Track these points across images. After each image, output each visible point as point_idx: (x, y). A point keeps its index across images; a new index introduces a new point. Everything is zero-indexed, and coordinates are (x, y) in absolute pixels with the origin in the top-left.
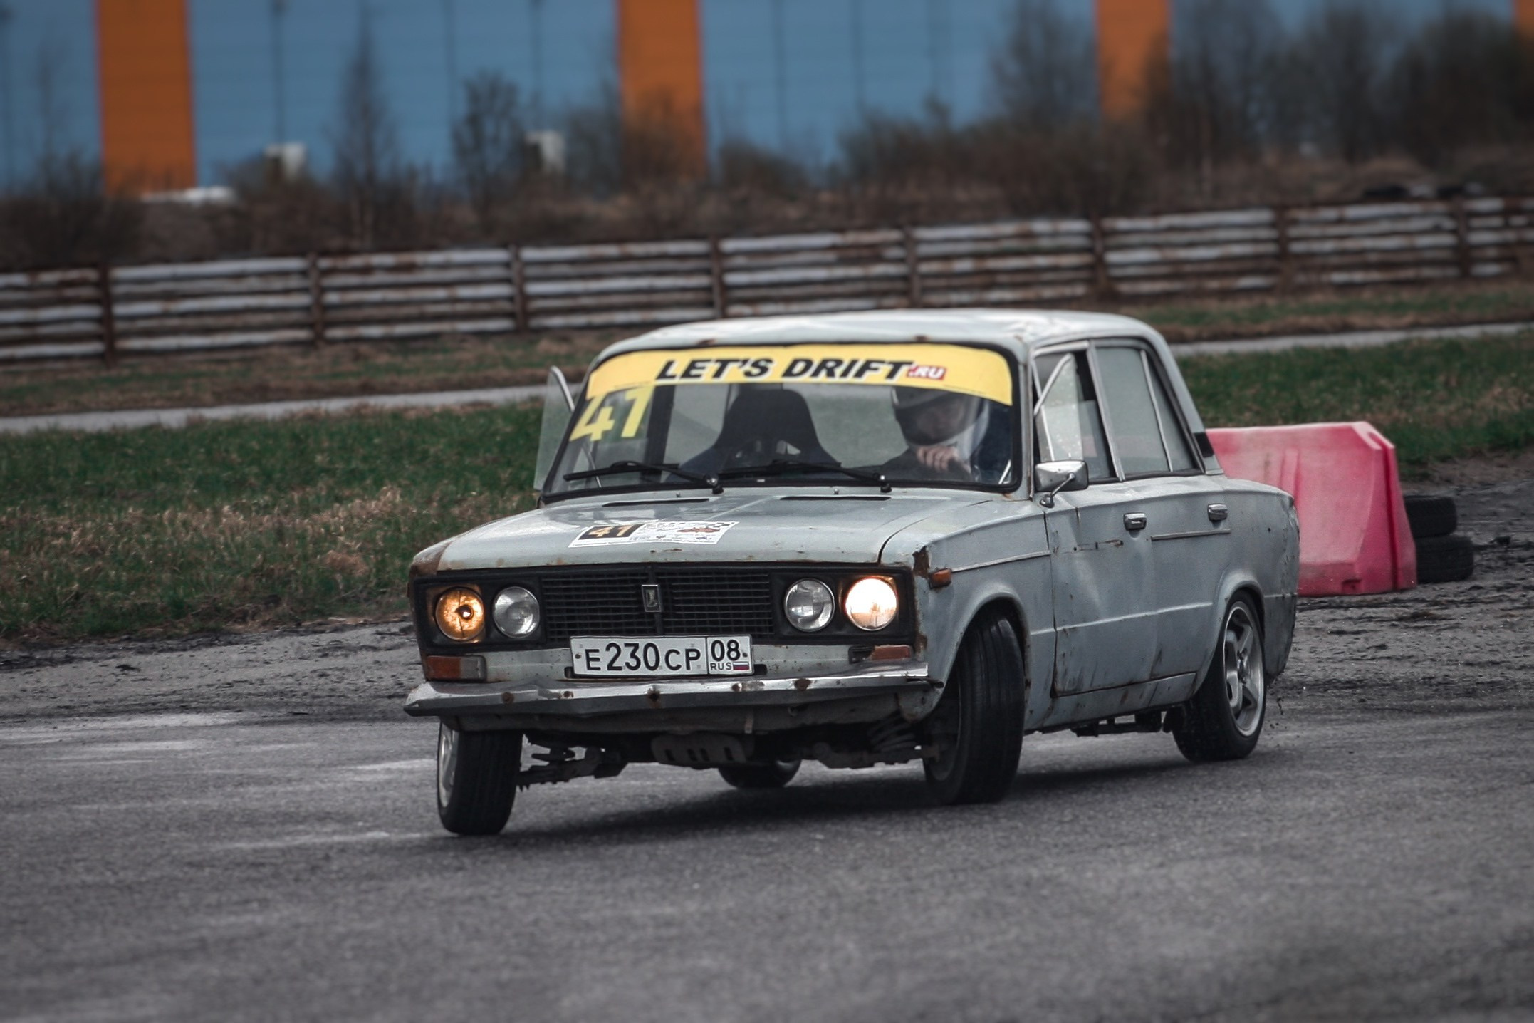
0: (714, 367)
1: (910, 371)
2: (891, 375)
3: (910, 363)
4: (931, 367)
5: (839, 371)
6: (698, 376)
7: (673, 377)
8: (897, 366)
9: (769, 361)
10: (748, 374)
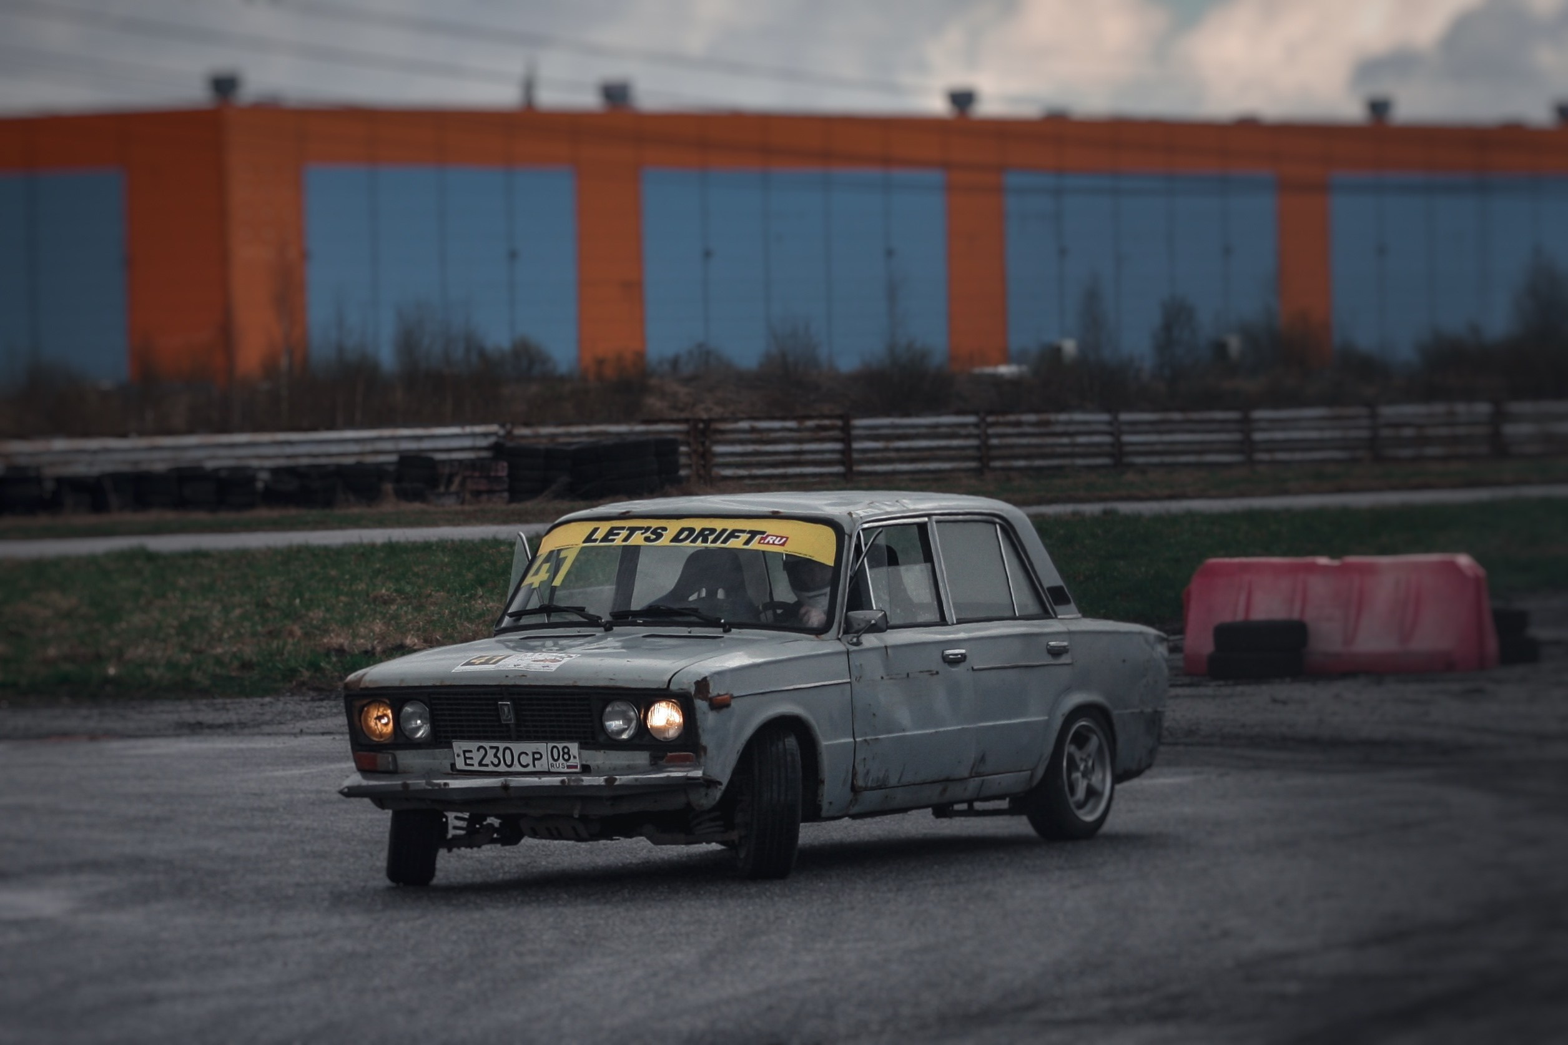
0: (624, 533)
1: (762, 539)
2: (747, 542)
3: (763, 533)
4: (777, 537)
5: (711, 538)
6: (613, 540)
7: (595, 540)
8: (753, 534)
9: (665, 529)
10: (647, 539)
